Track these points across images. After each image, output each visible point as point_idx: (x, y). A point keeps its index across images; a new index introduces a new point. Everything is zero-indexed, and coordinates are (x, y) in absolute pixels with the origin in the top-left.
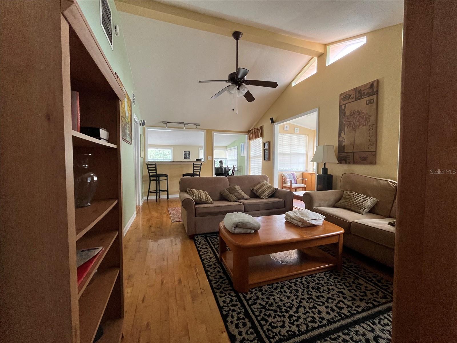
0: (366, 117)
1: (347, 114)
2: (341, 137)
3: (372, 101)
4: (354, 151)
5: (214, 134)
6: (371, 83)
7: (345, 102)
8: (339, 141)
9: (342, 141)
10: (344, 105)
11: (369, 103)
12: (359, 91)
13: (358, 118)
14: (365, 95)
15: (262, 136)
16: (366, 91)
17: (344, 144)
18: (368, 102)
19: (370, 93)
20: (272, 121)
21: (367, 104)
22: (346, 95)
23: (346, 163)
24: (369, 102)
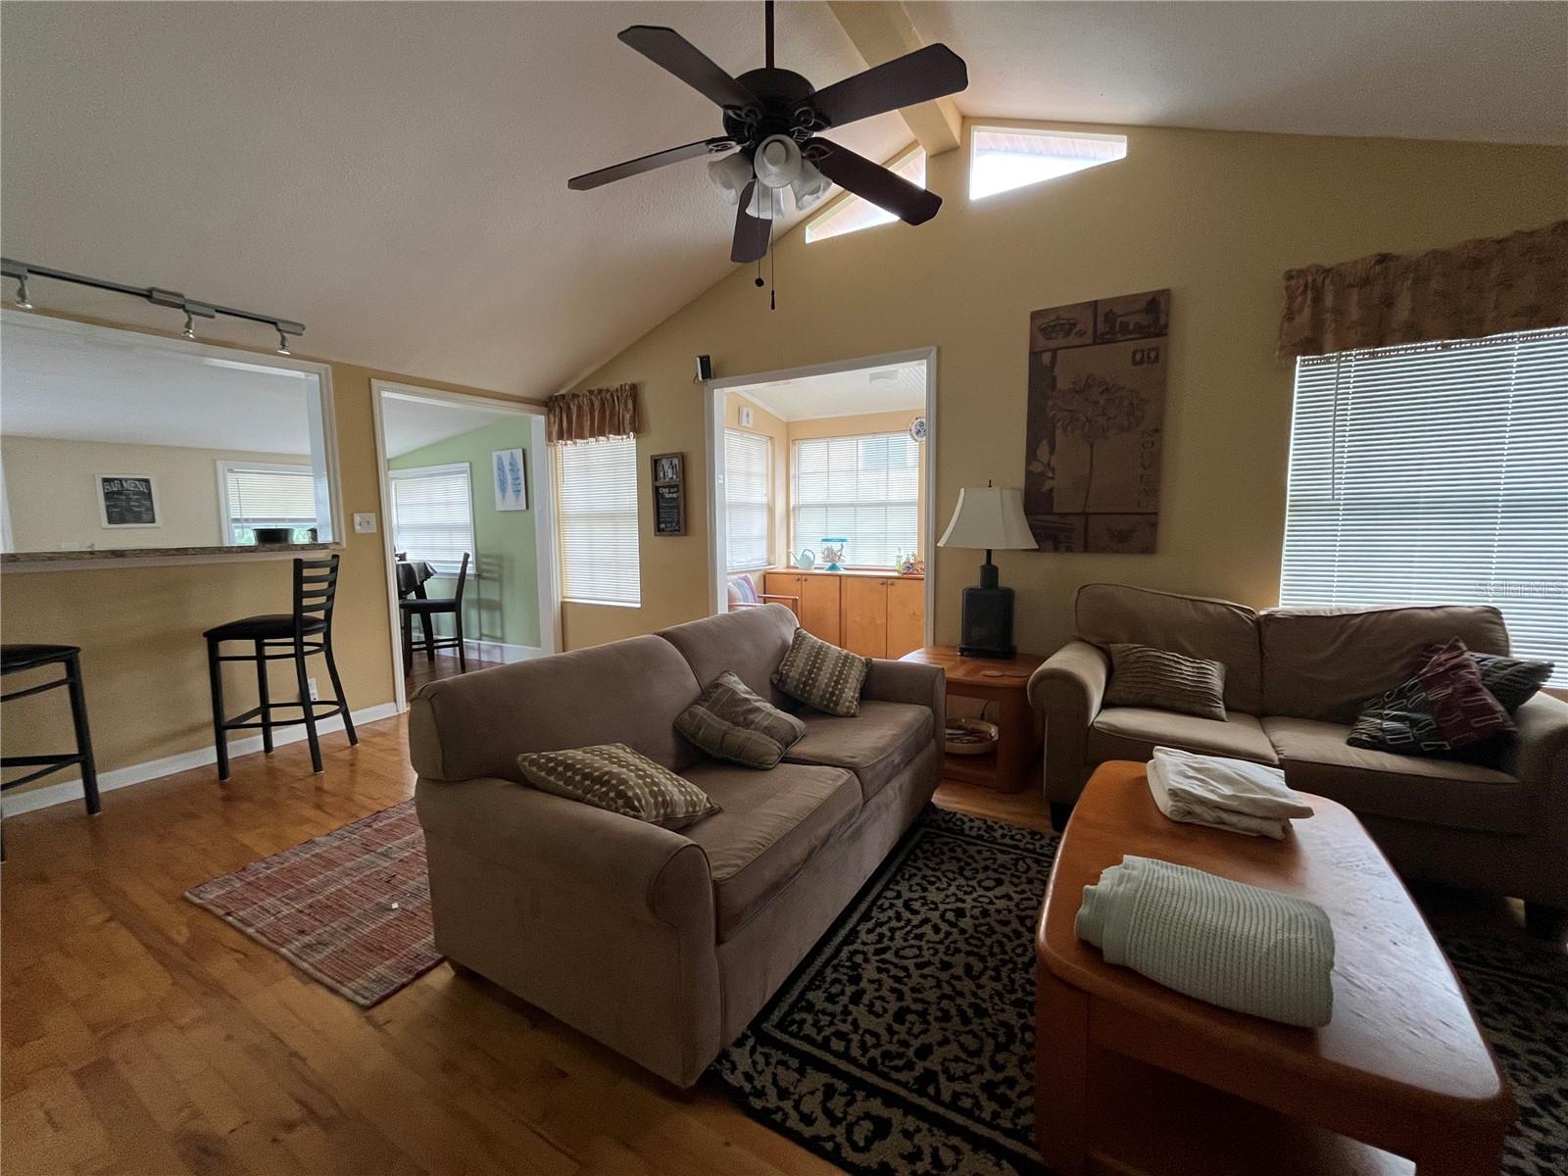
0: (1131, 404)
1: (1063, 384)
2: (1037, 460)
3: (1153, 355)
4: (1087, 510)
5: (380, 395)
6: (1149, 298)
7: (1052, 344)
8: (1029, 474)
9: (1042, 474)
10: (1050, 353)
11: (1142, 358)
12: (1106, 315)
13: (1101, 404)
14: (1131, 332)
15: (638, 427)
16: (1133, 320)
17: (1047, 485)
18: (1138, 357)
19: (1145, 327)
20: (707, 370)
21: (1135, 363)
22: (1058, 318)
23: (1056, 549)
24: (1143, 356)
